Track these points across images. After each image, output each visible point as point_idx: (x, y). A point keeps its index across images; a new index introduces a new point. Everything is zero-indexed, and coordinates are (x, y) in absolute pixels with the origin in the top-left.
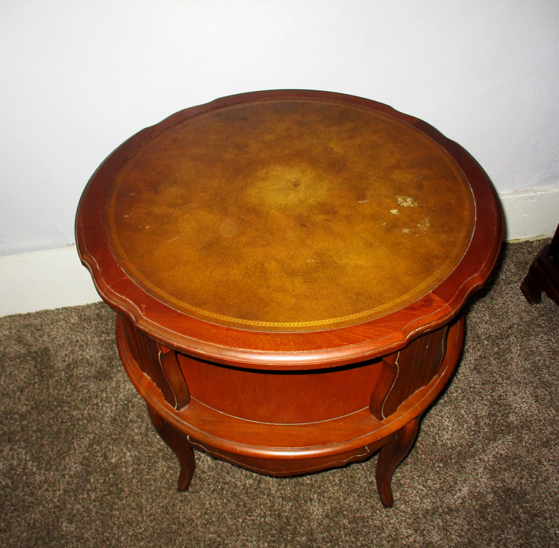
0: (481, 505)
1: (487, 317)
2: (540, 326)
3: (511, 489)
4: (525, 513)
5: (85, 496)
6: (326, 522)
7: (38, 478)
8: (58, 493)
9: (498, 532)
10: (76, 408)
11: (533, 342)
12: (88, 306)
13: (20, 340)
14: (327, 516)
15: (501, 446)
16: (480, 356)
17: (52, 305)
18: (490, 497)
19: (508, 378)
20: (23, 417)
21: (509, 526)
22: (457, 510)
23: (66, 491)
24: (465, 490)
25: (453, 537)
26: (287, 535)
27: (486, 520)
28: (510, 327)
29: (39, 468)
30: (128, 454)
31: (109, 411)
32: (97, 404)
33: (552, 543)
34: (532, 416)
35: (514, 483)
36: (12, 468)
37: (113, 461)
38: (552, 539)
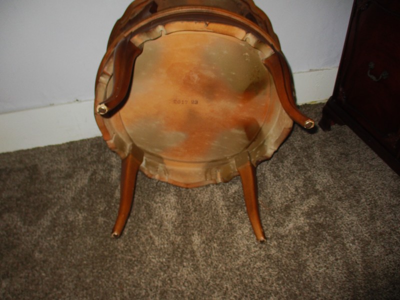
0: (301, 233)
1: (300, 138)
2: (331, 141)
3: (320, 224)
4: (329, 236)
5: (52, 238)
6: (203, 245)
7: (23, 230)
8: (34, 238)
9: (313, 247)
10: (51, 193)
11: (328, 149)
12: (63, 144)
13: (21, 162)
14: (204, 242)
15: (313, 201)
16: (296, 157)
17: (42, 144)
18: (307, 228)
19: (314, 167)
20: (18, 199)
21: (320, 243)
22: (287, 236)
23: (39, 236)
24: (291, 225)
25: (285, 251)
26: (177, 254)
27: (305, 240)
28: (314, 143)
29: (24, 224)
30: (80, 215)
31: (71, 194)
32: (64, 191)
33: (348, 251)
34: (330, 185)
35: (322, 220)
36: (8, 225)
37: (71, 219)
38: (348, 250)
